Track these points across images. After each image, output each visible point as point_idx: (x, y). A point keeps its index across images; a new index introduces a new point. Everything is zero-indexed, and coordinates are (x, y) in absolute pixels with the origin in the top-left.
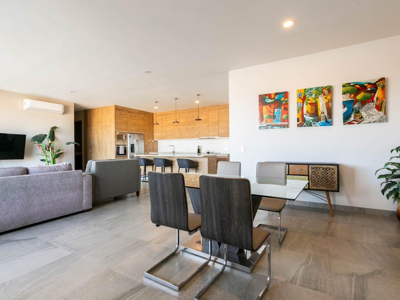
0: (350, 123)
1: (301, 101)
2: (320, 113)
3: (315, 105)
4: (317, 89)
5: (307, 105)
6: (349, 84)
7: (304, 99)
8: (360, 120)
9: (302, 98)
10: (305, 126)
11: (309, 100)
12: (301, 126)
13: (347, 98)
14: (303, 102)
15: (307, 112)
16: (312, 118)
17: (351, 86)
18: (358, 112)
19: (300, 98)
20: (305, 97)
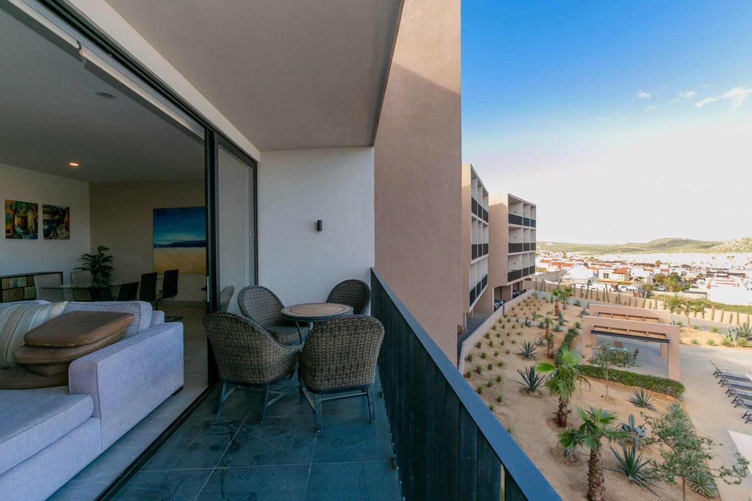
0: (50, 238)
1: (13, 213)
2: (29, 227)
3: (24, 219)
4: (27, 204)
5: (18, 217)
6: (50, 206)
7: (15, 211)
8: (56, 237)
9: (14, 209)
10: (16, 238)
11: (20, 213)
12: (12, 238)
13: (47, 217)
14: (14, 214)
15: (18, 224)
16: (22, 231)
17: (50, 208)
18: (55, 230)
19: (12, 209)
20: (16, 209)
